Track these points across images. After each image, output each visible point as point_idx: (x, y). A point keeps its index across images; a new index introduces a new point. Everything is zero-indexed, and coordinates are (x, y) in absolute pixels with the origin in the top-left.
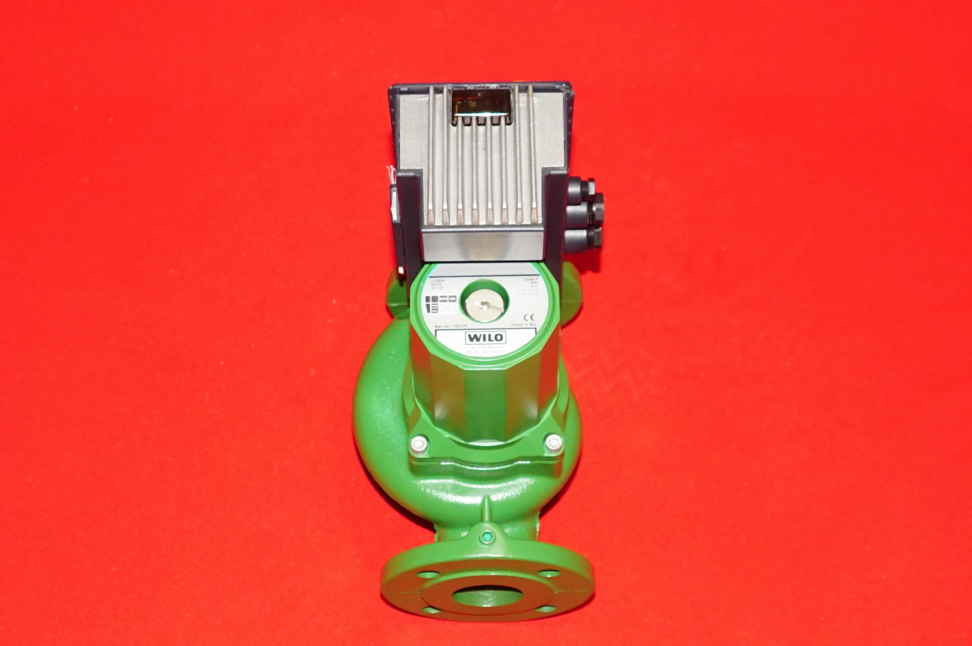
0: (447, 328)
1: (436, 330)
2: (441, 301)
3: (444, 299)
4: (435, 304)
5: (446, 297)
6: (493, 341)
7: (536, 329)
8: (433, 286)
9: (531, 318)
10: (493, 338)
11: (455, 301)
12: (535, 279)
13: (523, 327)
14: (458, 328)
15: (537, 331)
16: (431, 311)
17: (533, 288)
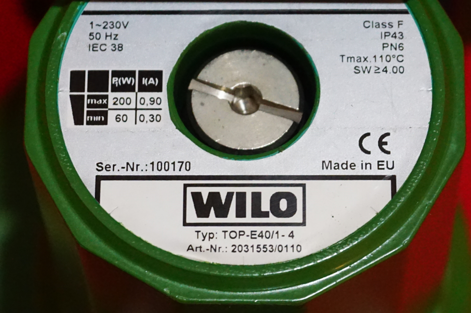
0: (130, 173)
1: (99, 179)
2: (115, 89)
3: (127, 80)
4: (97, 98)
5: (131, 74)
6: (266, 215)
7: (393, 179)
8: (95, 41)
9: (381, 143)
10: (265, 206)
11: (159, 89)
12: (395, 25)
13: (358, 172)
14: (163, 173)
15: (399, 186)
16: (86, 118)
17: (388, 51)
